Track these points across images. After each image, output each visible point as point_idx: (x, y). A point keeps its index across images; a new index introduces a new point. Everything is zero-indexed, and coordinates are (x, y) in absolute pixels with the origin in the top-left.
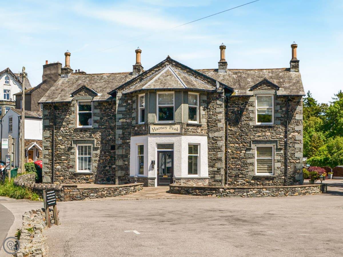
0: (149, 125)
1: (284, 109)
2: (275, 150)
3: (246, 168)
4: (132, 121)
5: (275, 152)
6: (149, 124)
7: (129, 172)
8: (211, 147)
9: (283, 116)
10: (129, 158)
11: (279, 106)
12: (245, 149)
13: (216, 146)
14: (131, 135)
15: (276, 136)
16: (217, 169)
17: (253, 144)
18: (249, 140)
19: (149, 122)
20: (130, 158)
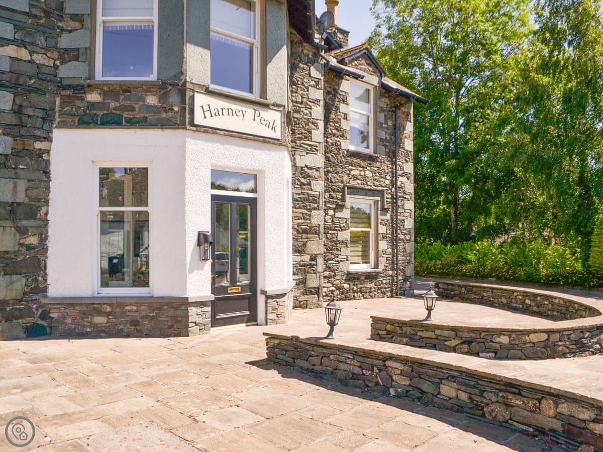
0: (189, 94)
1: (390, 123)
2: (379, 212)
3: (336, 252)
4: (58, 63)
5: (379, 216)
6: (188, 85)
7: (46, 280)
8: (299, 194)
9: (388, 138)
10: (47, 220)
11: (382, 115)
12: (334, 206)
13: (310, 192)
14: (52, 121)
15: (380, 181)
16: (309, 257)
17: (348, 194)
18: (340, 184)
19: (188, 79)
20: (49, 217)
